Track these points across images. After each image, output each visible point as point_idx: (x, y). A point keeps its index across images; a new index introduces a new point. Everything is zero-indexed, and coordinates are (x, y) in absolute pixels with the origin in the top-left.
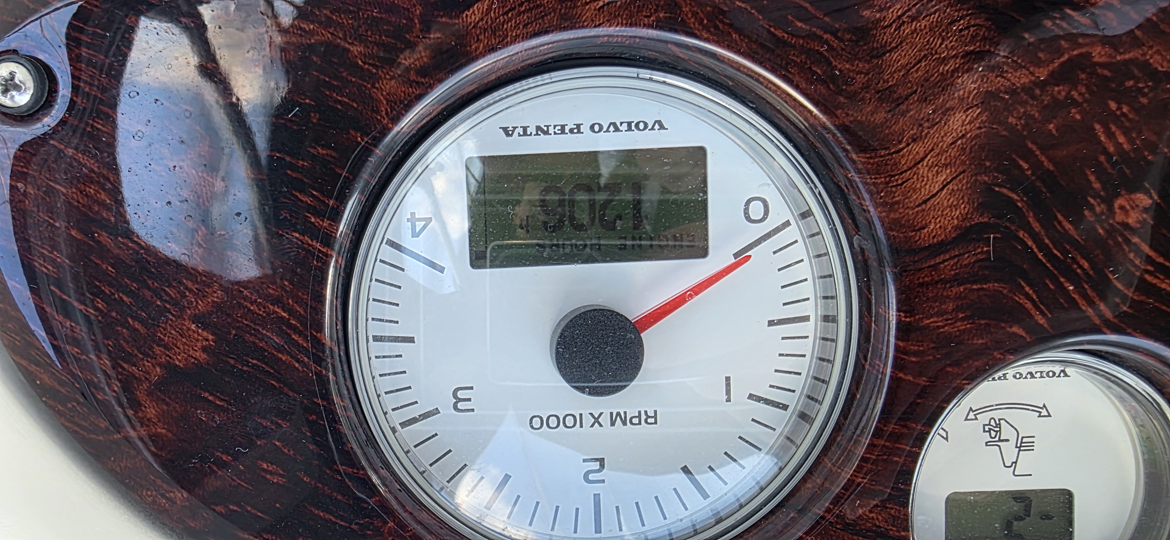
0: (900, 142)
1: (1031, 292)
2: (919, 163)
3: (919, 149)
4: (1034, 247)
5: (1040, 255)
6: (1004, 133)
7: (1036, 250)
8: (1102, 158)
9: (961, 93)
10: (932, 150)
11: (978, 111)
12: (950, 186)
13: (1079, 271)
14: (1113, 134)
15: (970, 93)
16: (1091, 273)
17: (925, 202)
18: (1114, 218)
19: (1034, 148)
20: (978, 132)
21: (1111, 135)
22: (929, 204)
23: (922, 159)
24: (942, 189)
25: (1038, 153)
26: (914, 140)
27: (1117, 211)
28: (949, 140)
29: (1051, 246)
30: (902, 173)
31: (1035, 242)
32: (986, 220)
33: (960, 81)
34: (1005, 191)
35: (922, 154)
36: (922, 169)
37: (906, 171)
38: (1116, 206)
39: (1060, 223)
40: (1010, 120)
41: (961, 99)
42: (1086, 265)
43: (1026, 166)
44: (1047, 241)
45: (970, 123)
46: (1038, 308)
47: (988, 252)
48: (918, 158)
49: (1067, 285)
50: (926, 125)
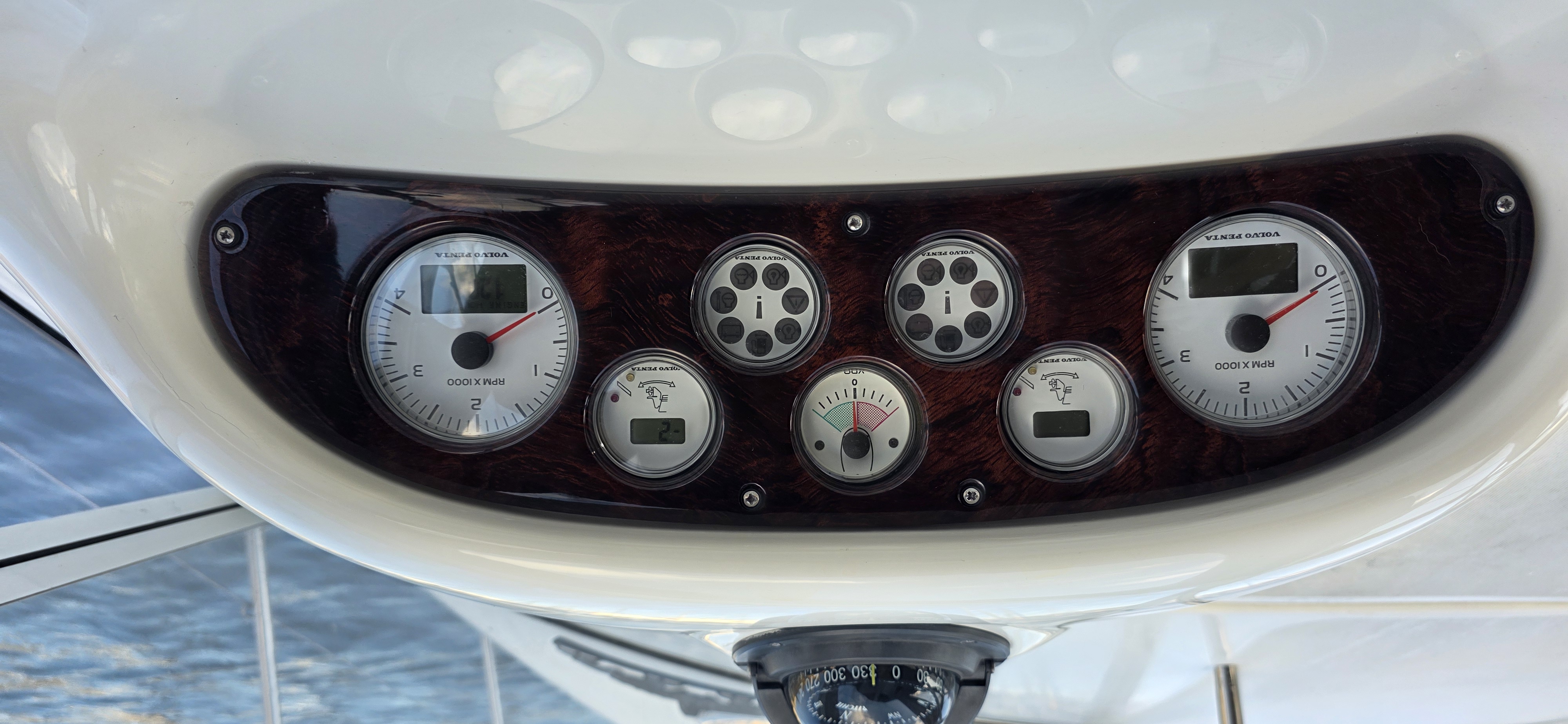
0: (575, 270)
1: (627, 330)
2: (582, 278)
3: (582, 273)
4: (628, 313)
5: (630, 316)
6: (615, 268)
7: (629, 314)
8: (653, 280)
9: (598, 252)
10: (587, 274)
11: (604, 259)
12: (595, 288)
13: (646, 323)
14: (657, 271)
15: (601, 252)
16: (650, 324)
17: (585, 293)
18: (658, 303)
19: (627, 274)
20: (604, 267)
21: (655, 271)
22: (587, 295)
23: (583, 277)
24: (591, 289)
25: (628, 276)
26: (580, 270)
27: (659, 299)
28: (594, 270)
29: (634, 312)
30: (575, 282)
31: (628, 310)
32: (609, 301)
33: (597, 247)
34: (616, 291)
35: (583, 275)
36: (584, 281)
37: (577, 281)
38: (659, 298)
39: (637, 303)
40: (617, 263)
41: (598, 255)
42: (648, 321)
43: (623, 281)
44: (633, 311)
45: (601, 264)
46: (630, 337)
47: (610, 314)
48: (582, 276)
49: (641, 328)
50: (584, 264)
